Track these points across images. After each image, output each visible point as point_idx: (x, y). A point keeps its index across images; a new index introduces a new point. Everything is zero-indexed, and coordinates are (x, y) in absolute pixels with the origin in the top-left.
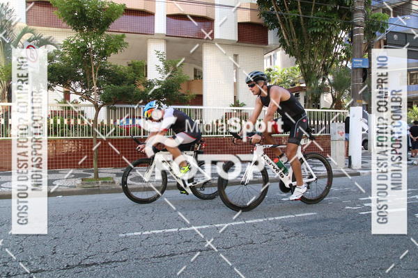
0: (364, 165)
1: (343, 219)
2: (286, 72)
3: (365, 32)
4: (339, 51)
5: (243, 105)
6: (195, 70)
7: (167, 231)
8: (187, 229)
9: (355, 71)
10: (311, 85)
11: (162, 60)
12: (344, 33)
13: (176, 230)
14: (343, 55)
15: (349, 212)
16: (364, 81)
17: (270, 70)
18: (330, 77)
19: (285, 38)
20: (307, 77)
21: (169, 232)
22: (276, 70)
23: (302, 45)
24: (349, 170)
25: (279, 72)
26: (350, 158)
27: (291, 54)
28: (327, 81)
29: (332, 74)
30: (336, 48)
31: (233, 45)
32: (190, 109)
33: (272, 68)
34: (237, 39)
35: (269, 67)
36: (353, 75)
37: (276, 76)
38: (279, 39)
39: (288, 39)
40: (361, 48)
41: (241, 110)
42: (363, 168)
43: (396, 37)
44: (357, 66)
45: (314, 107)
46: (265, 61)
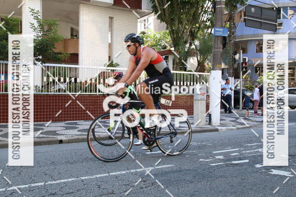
0: (222, 122)
1: (195, 170)
2: (158, 36)
3: (226, 4)
4: (205, 19)
5: (117, 65)
6: (72, 29)
7: (33, 185)
8: (54, 182)
9: (217, 38)
10: (179, 49)
11: (36, 18)
12: (210, 3)
13: (43, 184)
14: (208, 23)
15: (202, 164)
16: (223, 48)
17: (144, 33)
18: (197, 42)
19: (157, 5)
20: (176, 42)
21: (35, 187)
22: (149, 33)
23: (172, 12)
24: (209, 126)
25: (152, 36)
26: (210, 116)
27: (162, 20)
28: (193, 47)
29: (199, 40)
30: (202, 16)
31: (109, 7)
32: (65, 68)
33: (146, 31)
34: (113, 3)
35: (143, 30)
36: (215, 43)
37: (149, 39)
38: (151, 5)
39: (160, 5)
40: (222, 18)
41: (113, 70)
42: (221, 125)
43: (253, 9)
44: (218, 34)
45: (181, 69)
46: (139, 24)
